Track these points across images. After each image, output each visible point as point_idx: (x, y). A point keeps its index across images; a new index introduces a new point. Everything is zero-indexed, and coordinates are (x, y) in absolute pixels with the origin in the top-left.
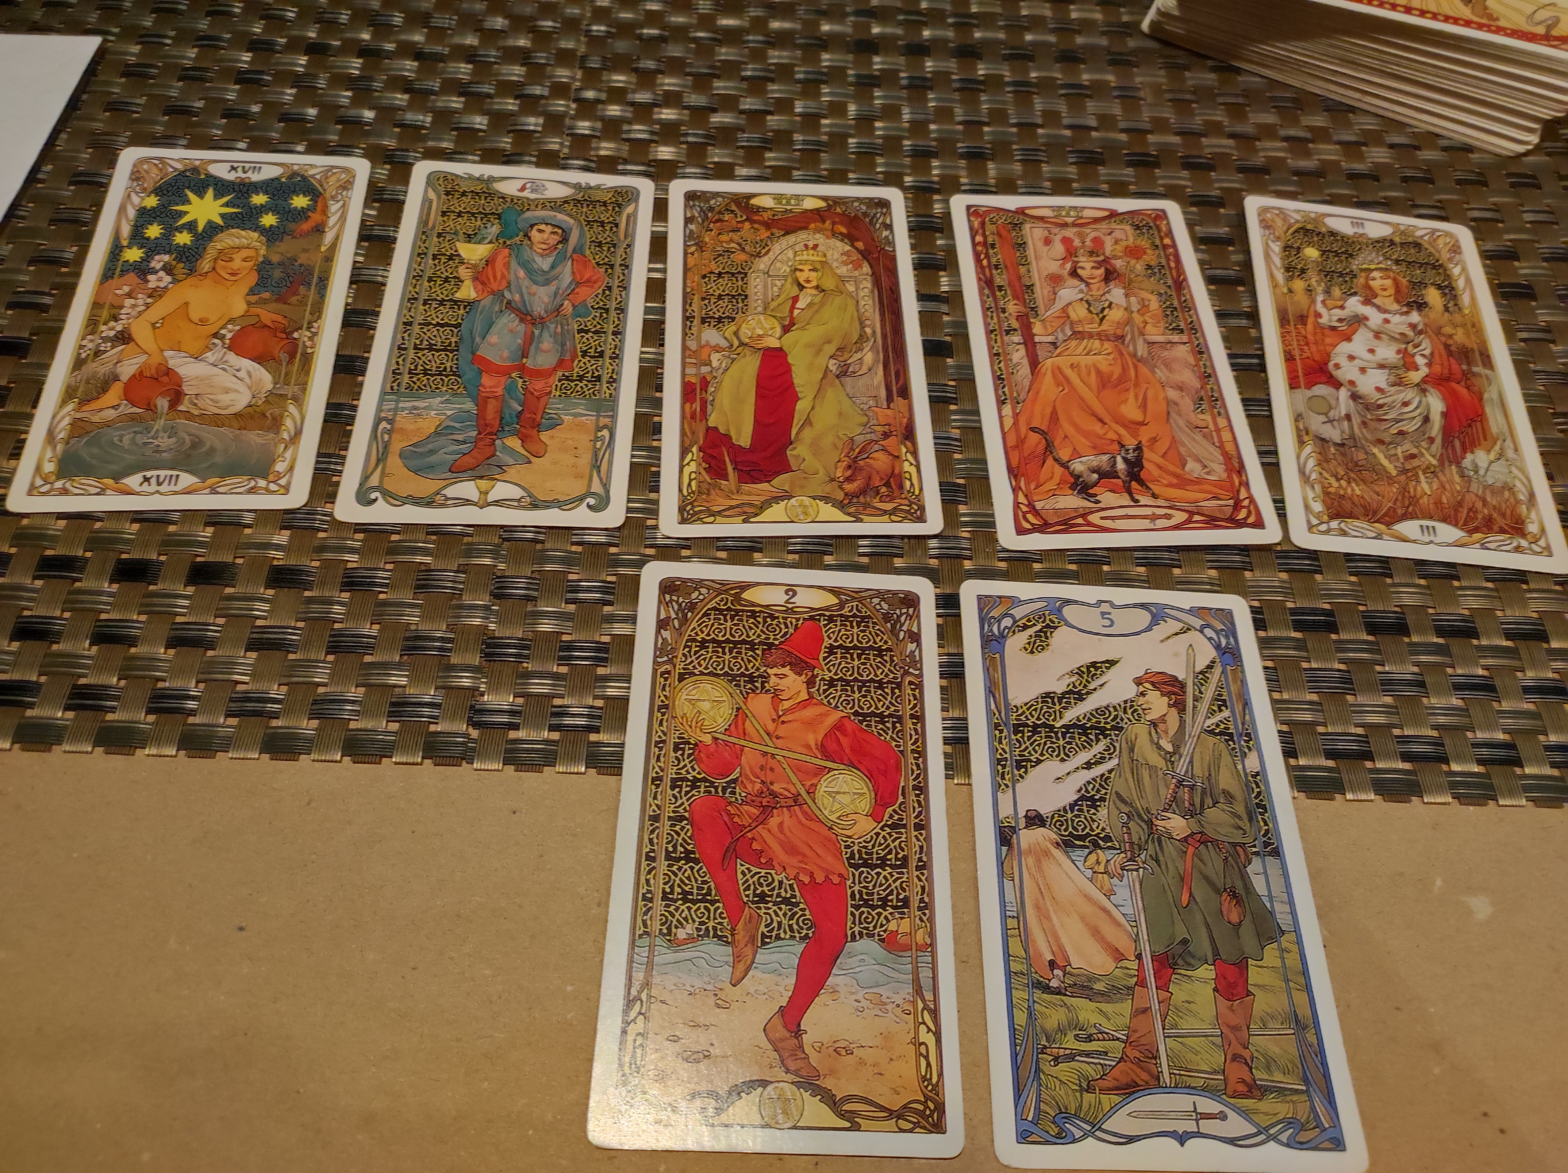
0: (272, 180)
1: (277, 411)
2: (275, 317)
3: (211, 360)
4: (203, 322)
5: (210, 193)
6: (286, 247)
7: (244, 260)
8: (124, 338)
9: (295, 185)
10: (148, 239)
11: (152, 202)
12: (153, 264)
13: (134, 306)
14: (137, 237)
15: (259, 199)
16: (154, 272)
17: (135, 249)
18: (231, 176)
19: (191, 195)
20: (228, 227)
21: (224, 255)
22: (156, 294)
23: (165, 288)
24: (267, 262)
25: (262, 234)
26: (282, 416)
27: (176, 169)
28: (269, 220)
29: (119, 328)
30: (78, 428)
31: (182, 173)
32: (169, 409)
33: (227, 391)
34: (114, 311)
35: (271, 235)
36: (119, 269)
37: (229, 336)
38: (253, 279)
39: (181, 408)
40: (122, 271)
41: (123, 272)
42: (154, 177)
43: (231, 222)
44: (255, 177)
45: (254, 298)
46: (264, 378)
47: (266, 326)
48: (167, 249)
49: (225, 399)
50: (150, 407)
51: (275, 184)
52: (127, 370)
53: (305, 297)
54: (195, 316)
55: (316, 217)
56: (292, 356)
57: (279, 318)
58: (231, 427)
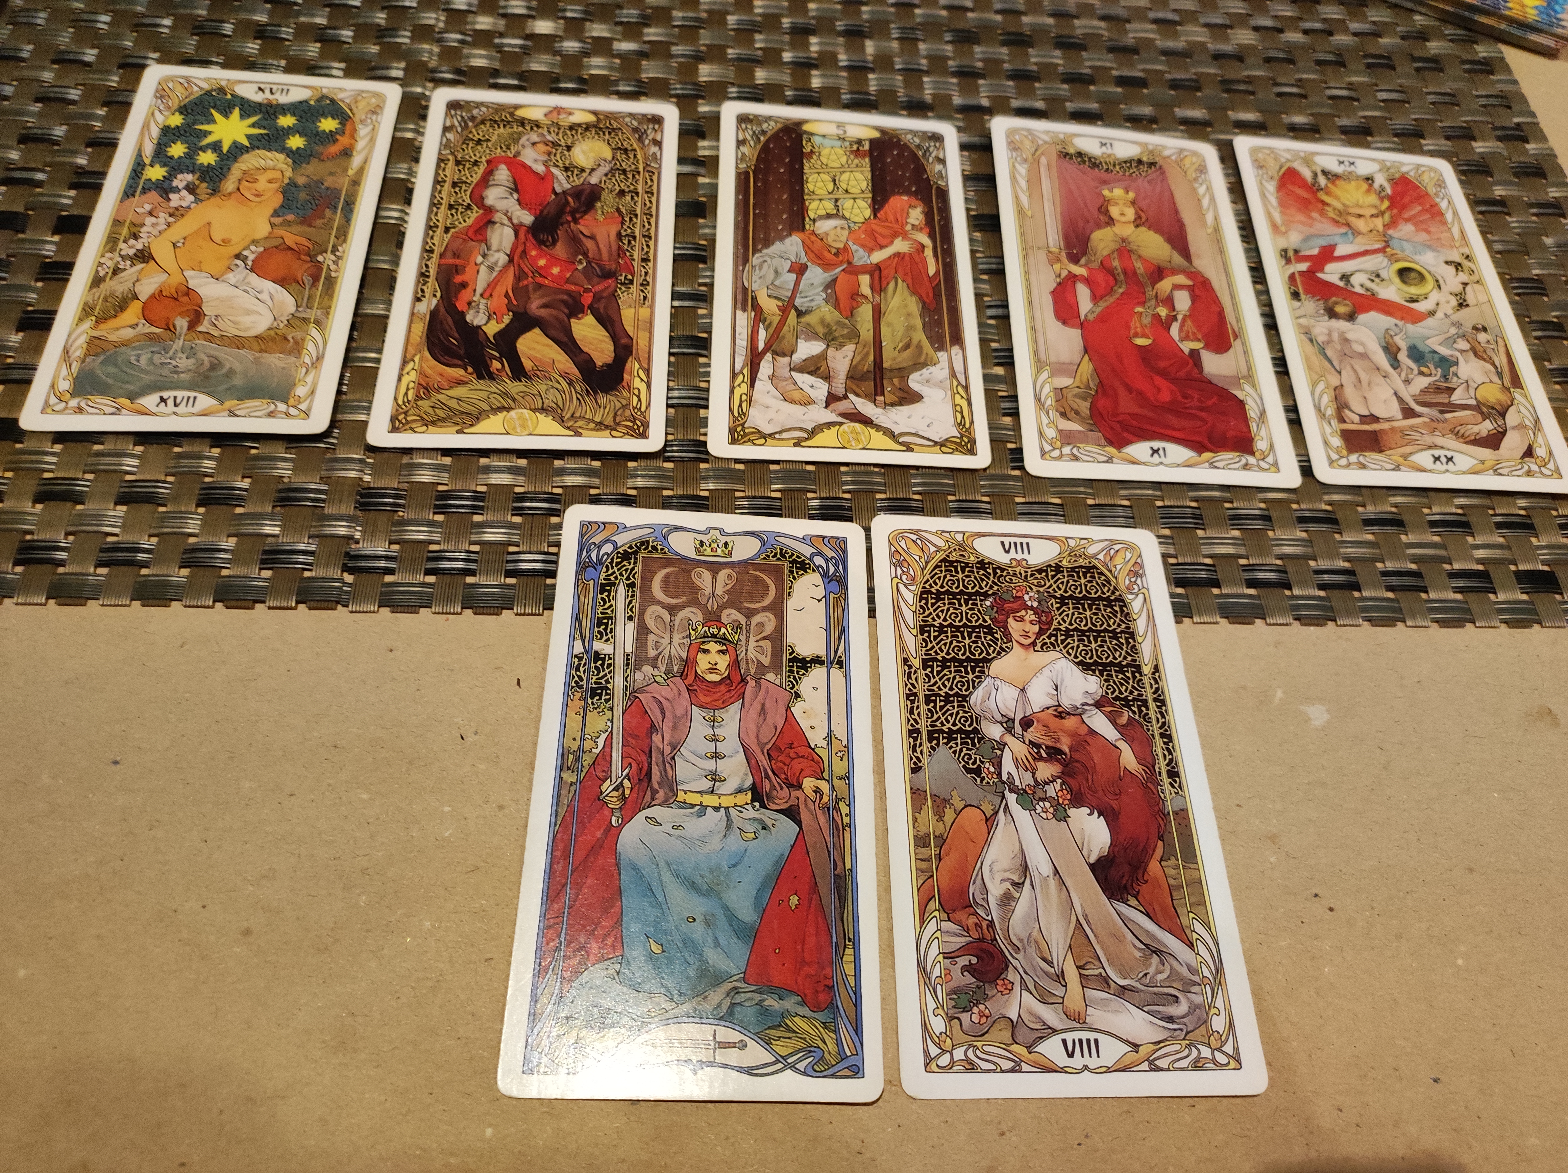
0: (300, 102)
1: (299, 335)
2: (299, 239)
3: (233, 281)
4: (226, 242)
5: (236, 112)
6: (312, 169)
7: (270, 182)
8: (144, 256)
9: (323, 108)
10: (171, 158)
11: (176, 120)
12: (175, 183)
13: (154, 225)
14: (160, 155)
15: (286, 121)
16: (177, 190)
17: (157, 166)
18: (258, 98)
19: (217, 115)
20: (253, 147)
21: (248, 177)
22: (177, 213)
23: (189, 207)
24: (292, 184)
25: (288, 156)
26: (303, 340)
27: (201, 89)
28: (296, 142)
29: (139, 246)
30: (95, 346)
31: (208, 93)
32: (189, 329)
33: (248, 312)
34: (134, 229)
35: (297, 158)
36: (140, 187)
37: (252, 257)
38: (278, 200)
39: (201, 328)
40: (143, 188)
41: (144, 191)
42: (179, 96)
43: (256, 143)
44: (283, 99)
45: (277, 220)
46: (286, 301)
47: (290, 248)
48: (191, 168)
49: (246, 320)
50: (169, 328)
51: (304, 107)
52: (146, 290)
53: (331, 220)
54: (217, 236)
55: (344, 141)
56: (316, 279)
57: (304, 241)
58: (251, 349)
